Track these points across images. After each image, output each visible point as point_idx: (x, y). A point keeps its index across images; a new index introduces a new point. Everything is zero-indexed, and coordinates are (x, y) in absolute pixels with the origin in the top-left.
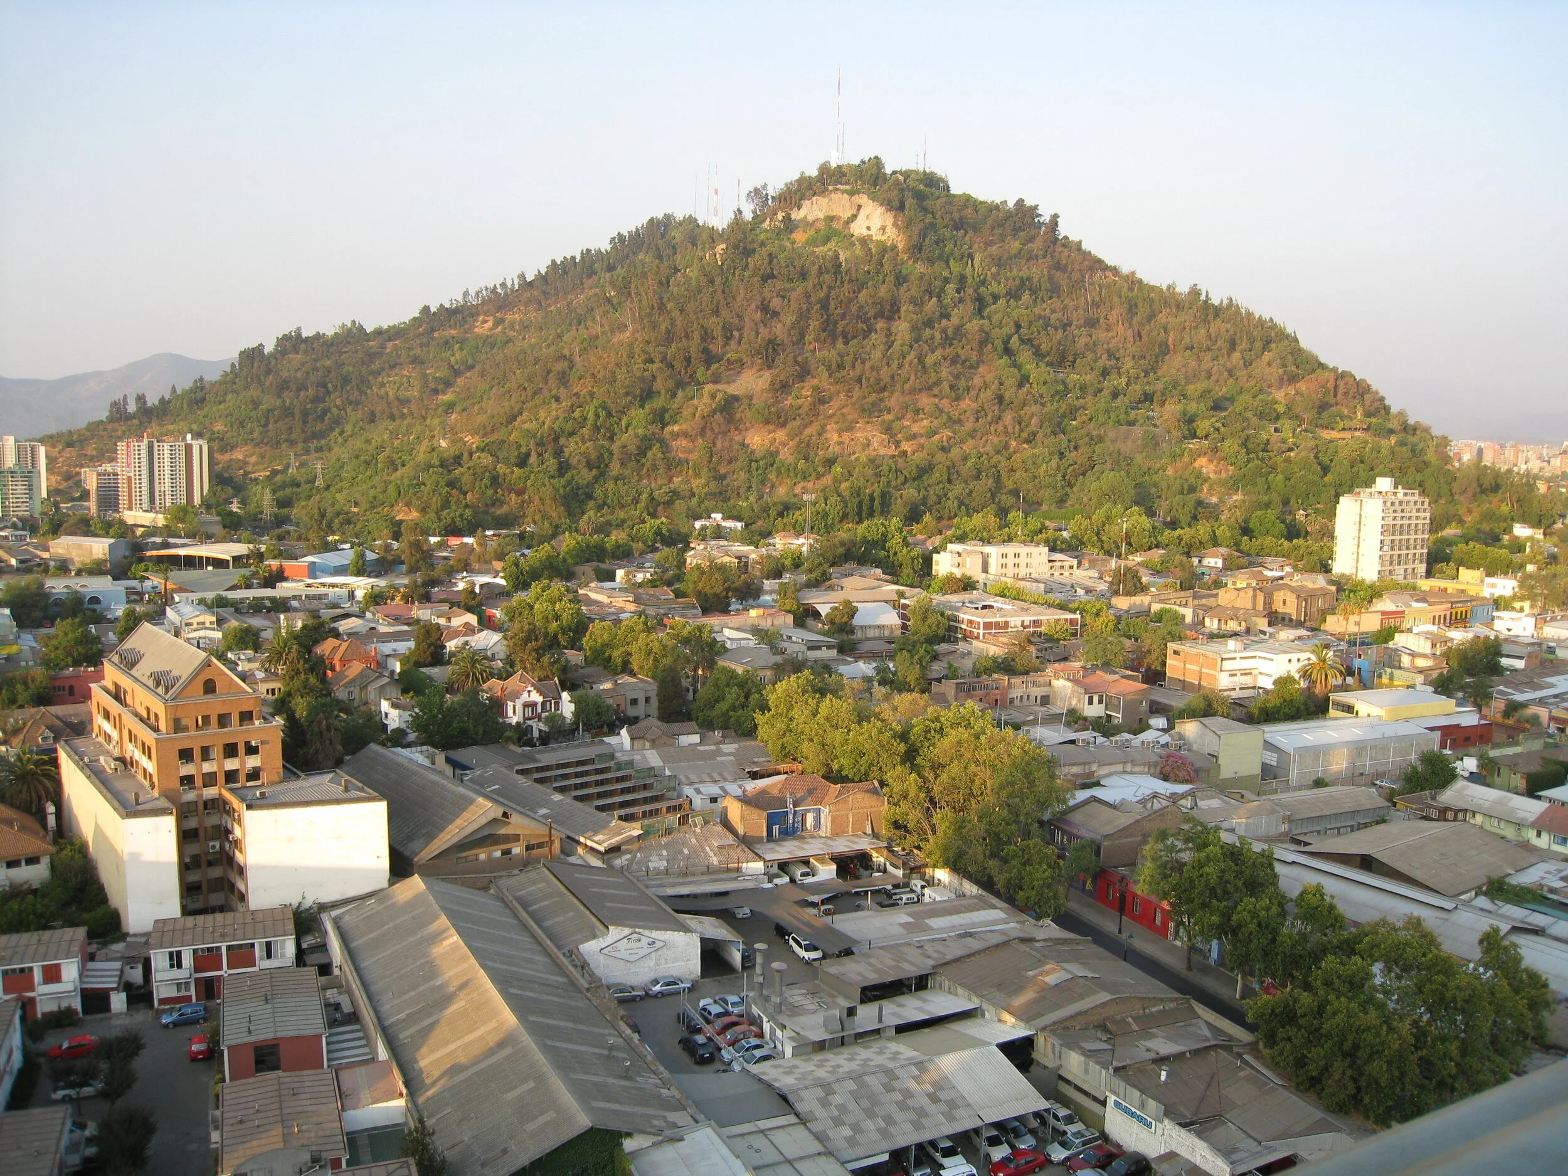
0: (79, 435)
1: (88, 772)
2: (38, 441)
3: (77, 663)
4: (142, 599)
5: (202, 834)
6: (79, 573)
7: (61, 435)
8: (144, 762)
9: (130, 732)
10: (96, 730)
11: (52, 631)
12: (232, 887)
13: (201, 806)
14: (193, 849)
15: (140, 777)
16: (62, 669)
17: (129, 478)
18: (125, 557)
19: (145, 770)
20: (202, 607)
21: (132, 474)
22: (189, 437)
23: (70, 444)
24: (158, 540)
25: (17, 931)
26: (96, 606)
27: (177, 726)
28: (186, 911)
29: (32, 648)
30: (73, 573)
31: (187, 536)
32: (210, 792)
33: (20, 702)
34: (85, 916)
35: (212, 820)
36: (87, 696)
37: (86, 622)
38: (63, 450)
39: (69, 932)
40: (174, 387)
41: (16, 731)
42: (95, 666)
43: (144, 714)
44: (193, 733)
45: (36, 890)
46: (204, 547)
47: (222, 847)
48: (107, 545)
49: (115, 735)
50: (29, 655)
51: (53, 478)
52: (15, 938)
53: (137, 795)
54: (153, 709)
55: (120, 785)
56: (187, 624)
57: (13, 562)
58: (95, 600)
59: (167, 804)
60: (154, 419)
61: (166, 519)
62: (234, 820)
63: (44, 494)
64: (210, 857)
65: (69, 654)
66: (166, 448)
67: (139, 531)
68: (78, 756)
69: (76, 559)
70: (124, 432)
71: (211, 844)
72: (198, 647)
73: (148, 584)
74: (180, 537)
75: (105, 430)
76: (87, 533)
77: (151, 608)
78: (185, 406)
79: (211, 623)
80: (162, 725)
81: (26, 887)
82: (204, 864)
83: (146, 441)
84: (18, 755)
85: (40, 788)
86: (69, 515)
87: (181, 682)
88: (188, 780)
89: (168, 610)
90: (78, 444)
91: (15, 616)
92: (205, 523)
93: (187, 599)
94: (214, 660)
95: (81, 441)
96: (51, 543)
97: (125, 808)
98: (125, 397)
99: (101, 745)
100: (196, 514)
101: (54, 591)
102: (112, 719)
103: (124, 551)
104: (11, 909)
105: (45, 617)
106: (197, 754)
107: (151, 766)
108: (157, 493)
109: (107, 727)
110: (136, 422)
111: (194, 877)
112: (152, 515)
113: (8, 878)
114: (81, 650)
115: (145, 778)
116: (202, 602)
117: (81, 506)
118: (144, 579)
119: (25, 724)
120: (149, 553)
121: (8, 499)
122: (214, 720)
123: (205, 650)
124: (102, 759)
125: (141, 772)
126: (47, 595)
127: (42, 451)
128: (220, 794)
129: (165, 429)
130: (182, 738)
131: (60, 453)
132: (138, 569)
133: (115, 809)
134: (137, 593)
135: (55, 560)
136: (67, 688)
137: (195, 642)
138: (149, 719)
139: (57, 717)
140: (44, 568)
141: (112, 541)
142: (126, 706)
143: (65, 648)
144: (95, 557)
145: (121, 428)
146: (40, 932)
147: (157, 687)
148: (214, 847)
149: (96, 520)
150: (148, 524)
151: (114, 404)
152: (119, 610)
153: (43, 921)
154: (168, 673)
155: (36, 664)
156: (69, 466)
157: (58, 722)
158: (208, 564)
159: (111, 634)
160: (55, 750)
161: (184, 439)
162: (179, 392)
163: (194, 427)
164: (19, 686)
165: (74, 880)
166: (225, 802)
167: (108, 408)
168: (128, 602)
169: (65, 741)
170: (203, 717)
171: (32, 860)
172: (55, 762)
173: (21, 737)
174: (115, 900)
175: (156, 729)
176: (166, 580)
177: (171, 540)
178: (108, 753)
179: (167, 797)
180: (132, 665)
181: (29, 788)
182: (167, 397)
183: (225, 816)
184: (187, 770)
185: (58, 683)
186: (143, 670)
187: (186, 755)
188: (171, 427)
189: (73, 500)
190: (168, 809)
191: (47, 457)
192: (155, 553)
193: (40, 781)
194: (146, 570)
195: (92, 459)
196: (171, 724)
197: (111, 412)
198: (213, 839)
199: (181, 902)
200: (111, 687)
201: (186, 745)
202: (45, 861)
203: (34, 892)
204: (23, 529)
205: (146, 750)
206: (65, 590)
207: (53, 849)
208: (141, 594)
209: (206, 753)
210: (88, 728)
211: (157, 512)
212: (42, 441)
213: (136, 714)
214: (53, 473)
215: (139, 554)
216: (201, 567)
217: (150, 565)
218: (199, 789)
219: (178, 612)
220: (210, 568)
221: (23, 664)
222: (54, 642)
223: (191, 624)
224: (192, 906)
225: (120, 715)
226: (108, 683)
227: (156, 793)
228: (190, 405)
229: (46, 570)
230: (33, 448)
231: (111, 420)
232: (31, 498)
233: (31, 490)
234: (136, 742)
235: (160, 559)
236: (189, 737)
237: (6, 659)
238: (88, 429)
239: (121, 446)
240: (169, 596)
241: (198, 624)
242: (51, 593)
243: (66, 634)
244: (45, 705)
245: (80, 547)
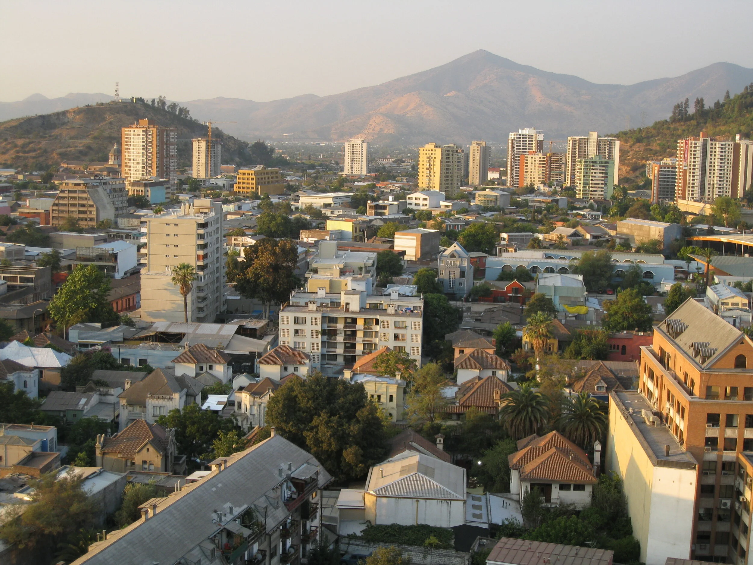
0: (647, 132)
1: (632, 421)
2: (615, 137)
3: (630, 328)
4: (687, 278)
5: (717, 491)
6: (638, 251)
7: (632, 132)
8: (677, 419)
9: (669, 392)
10: (641, 386)
11: (613, 297)
12: (736, 542)
13: (719, 466)
14: (709, 503)
15: (672, 432)
16: (618, 331)
17: (685, 171)
18: (676, 240)
19: (677, 427)
20: (737, 290)
21: (687, 168)
22: (738, 137)
23: (639, 140)
24: (705, 227)
25: (562, 543)
26: (649, 280)
27: (709, 393)
28: (694, 556)
29: (597, 310)
30: (633, 250)
31: (729, 226)
32: (729, 456)
33: (583, 356)
34: (614, 542)
35: (727, 481)
36: (637, 356)
37: (641, 293)
38: (634, 144)
39: (599, 552)
40: (728, 93)
41: (579, 378)
42: (644, 331)
43: (682, 378)
44: (721, 401)
45: (579, 512)
46: (743, 236)
47: (732, 505)
48: (662, 229)
49: (656, 394)
50: (593, 316)
51: (624, 168)
52: (559, 548)
53: (668, 447)
54: (691, 375)
55: (656, 436)
56: (723, 304)
57: (588, 236)
58: (649, 275)
59: (692, 460)
60: (709, 120)
61: (712, 209)
62: (746, 483)
63: (616, 182)
64: (721, 513)
65: (625, 318)
66: (717, 146)
67: (690, 218)
68: (624, 406)
69: (637, 238)
70: (684, 131)
71: (724, 501)
72: (734, 325)
73: (693, 266)
74: (723, 226)
75: (668, 128)
76: (648, 217)
77: (693, 286)
78: (736, 109)
79: (744, 305)
80: (697, 390)
81: (571, 508)
82: (715, 518)
83: (701, 139)
84: (578, 398)
85: (592, 428)
86: (634, 200)
87: (716, 354)
88: (712, 442)
89: (709, 289)
90: (645, 140)
91: (587, 282)
92: (746, 215)
93: (725, 281)
94: (747, 338)
95: (648, 138)
96: (618, 223)
97: (657, 456)
98: (687, 101)
99: (644, 400)
100: (739, 206)
101: (617, 264)
102: (655, 378)
103: (676, 234)
104: (559, 523)
105: (609, 285)
106: (722, 420)
107: (683, 426)
108: (707, 186)
109: (650, 385)
110: (694, 122)
111: (705, 527)
112: (701, 205)
113: (559, 498)
114: (635, 316)
115: (676, 434)
116: (738, 285)
117: (644, 193)
118: (690, 260)
119: (586, 373)
120: (695, 238)
121: (588, 184)
122: (740, 392)
123: (739, 329)
124: (643, 411)
125: (673, 428)
126: (612, 267)
127: (617, 145)
128: (738, 458)
129: (717, 129)
130: (712, 404)
131: (631, 147)
132: (686, 251)
133: (649, 456)
134: (683, 272)
135: (620, 238)
136: (620, 348)
137: (732, 320)
138: (686, 383)
139: (611, 371)
140: (610, 244)
141: (667, 225)
142: (668, 369)
143: (623, 313)
144: (652, 237)
145: (681, 127)
146: (578, 547)
147: (696, 356)
148: (725, 504)
149: (655, 205)
150: (697, 212)
151: (678, 106)
152: (667, 287)
153: (581, 539)
154: (707, 345)
155: (598, 325)
156: (637, 159)
157: (611, 375)
158: (745, 252)
159: (659, 305)
160: (607, 399)
161: (734, 139)
162: (732, 97)
163: (743, 128)
164: (584, 341)
165: (608, 510)
166: (741, 467)
167: (672, 109)
168: (676, 279)
169: (616, 392)
170: (732, 388)
171: (579, 487)
172: (606, 409)
173: (582, 383)
174: (638, 534)
175: (691, 393)
176: (709, 263)
177: (716, 228)
178: (649, 408)
179: (692, 454)
180: (677, 334)
181: (583, 426)
182: (721, 102)
183: (739, 479)
184: (712, 432)
185: (614, 342)
186: (685, 339)
187: (713, 419)
188: (723, 128)
189: (638, 187)
190: (692, 464)
191: (621, 150)
192: (701, 238)
193: (593, 423)
194: (693, 253)
195: (656, 153)
196: (704, 389)
197: (674, 113)
198: (726, 497)
199: (691, 547)
200: (657, 351)
201: (714, 411)
202: (589, 489)
203: (578, 513)
204: (598, 210)
205: (680, 410)
206: (627, 264)
207: (595, 480)
208: (687, 273)
209: (730, 421)
210: (635, 383)
211: (705, 202)
212: (618, 136)
213: (676, 378)
214: (623, 164)
215: (687, 238)
216: (739, 253)
217: (697, 248)
218: (720, 450)
219: (716, 292)
220: (747, 256)
221: (588, 322)
222: (615, 307)
223: (727, 304)
224: (699, 552)
225: (662, 376)
226: (655, 347)
227: (684, 448)
228: (740, 110)
229: (612, 248)
230: (610, 142)
231: (674, 120)
232: (606, 184)
233: (606, 177)
234: (673, 401)
235: (705, 244)
236: (717, 404)
237: (576, 317)
238: (654, 128)
239: (681, 143)
240: (710, 277)
241: (733, 304)
242: (615, 266)
243: (625, 301)
244: (602, 359)
245: (640, 228)
